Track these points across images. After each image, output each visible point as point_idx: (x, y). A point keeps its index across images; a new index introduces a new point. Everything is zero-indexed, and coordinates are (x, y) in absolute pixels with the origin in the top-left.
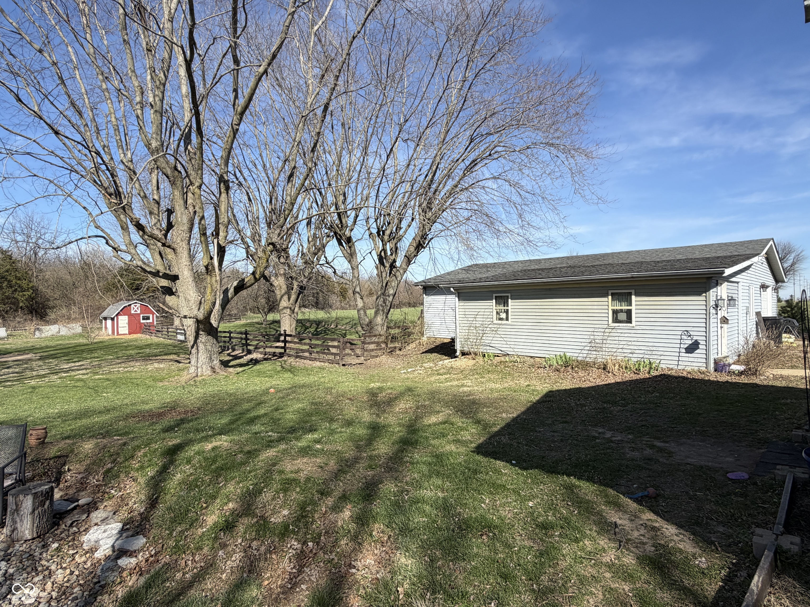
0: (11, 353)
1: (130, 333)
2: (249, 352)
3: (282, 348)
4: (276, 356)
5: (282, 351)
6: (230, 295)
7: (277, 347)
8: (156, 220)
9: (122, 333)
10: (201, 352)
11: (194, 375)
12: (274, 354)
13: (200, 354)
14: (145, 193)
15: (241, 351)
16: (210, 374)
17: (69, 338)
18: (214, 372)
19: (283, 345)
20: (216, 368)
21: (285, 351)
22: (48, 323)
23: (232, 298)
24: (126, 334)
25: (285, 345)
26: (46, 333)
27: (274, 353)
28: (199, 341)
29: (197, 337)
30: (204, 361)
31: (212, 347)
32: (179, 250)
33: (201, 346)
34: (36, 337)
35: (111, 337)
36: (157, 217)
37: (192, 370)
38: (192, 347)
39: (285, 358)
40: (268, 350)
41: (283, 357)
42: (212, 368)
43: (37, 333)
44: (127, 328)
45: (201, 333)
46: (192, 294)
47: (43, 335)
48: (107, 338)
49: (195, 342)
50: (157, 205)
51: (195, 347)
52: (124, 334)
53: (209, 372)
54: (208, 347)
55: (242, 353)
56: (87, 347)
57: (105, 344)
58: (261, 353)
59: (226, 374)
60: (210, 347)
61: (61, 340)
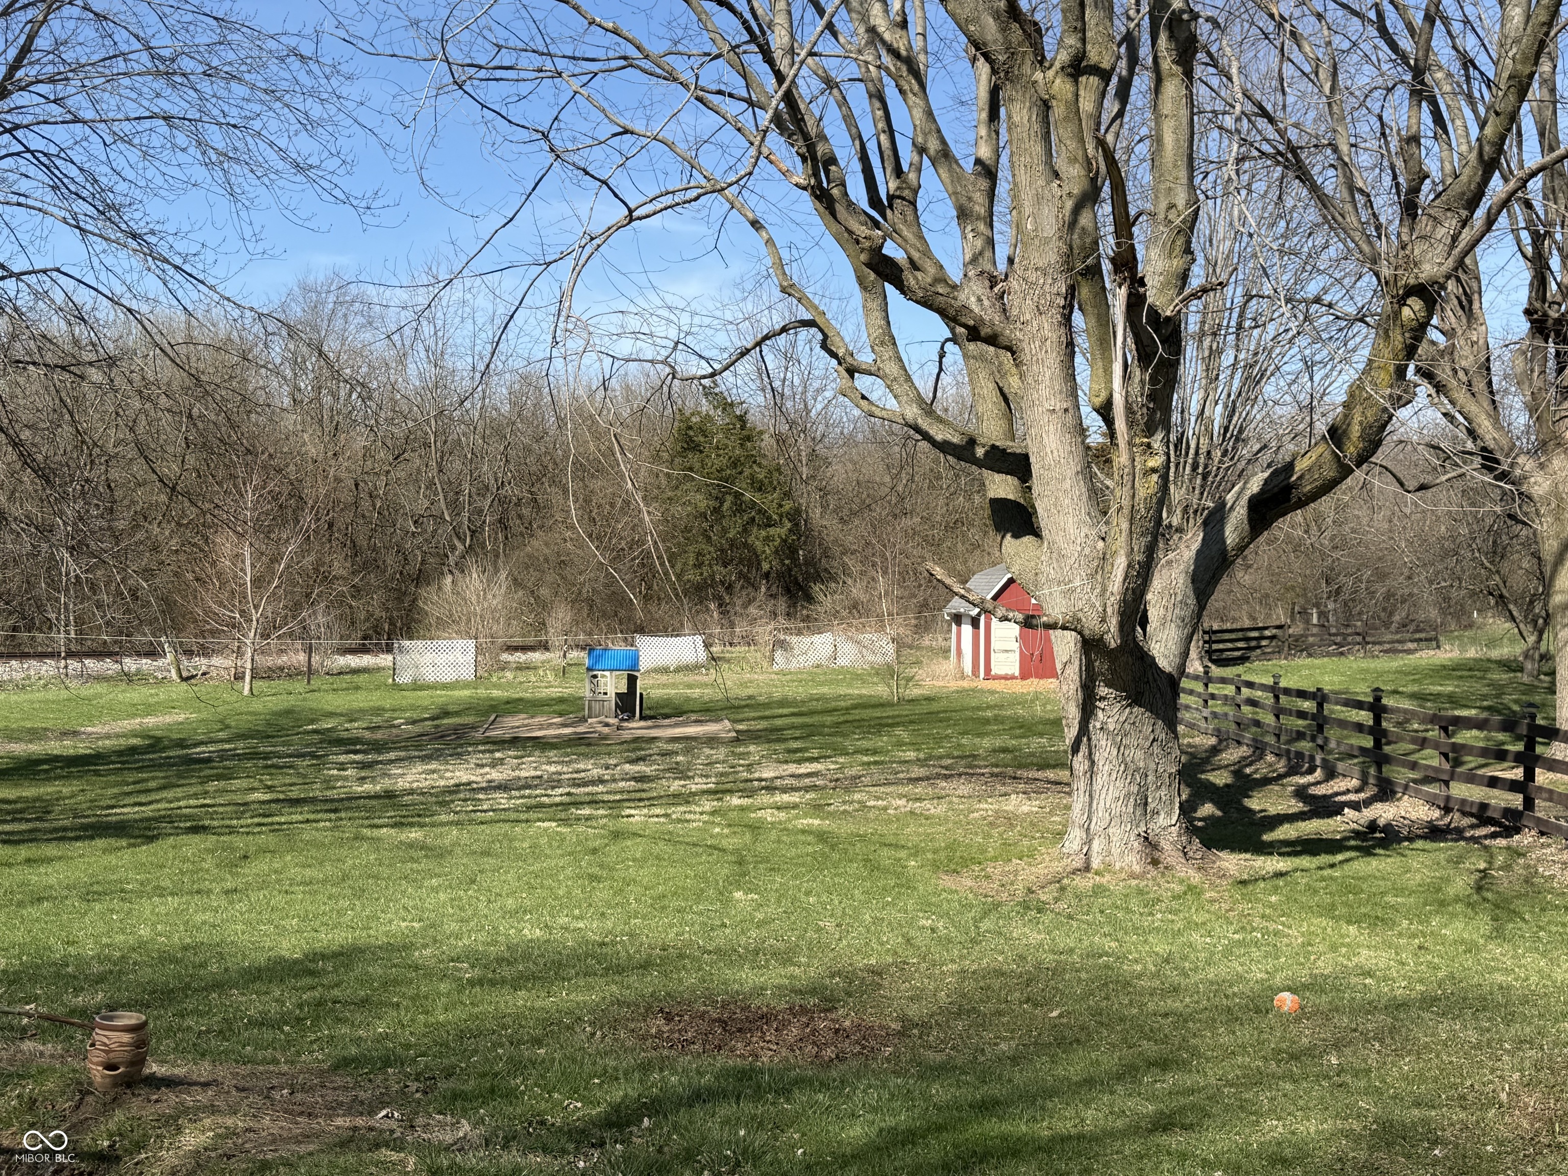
0: (680, 714)
1: (1024, 676)
2: (1386, 792)
3: (1514, 786)
4: (1491, 821)
5: (1516, 801)
6: (1231, 535)
7: (1493, 782)
8: (979, 243)
9: (1001, 672)
10: (1103, 768)
11: (1078, 863)
12: (1482, 814)
13: (1099, 781)
14: (943, 142)
15: (1355, 783)
16: (1137, 868)
17: (856, 676)
18: (1155, 862)
19: (1517, 774)
20: (1165, 845)
21: (1529, 803)
22: (811, 625)
23: (1241, 548)
24: (1013, 677)
25: (1530, 775)
26: (801, 659)
27: (1484, 806)
28: (1095, 724)
29: (1088, 709)
30: (1117, 808)
31: (1149, 754)
32: (1029, 349)
33: (1105, 749)
34: (776, 668)
35: (965, 684)
36: (982, 227)
37: (1074, 841)
38: (1075, 749)
39: (1525, 838)
40: (1460, 790)
41: (1518, 831)
42: (1150, 844)
43: (778, 654)
44: (1017, 656)
45: (1103, 690)
46: (1072, 530)
47: (794, 665)
48: (954, 685)
49: (1084, 729)
50: (984, 184)
51: (1084, 749)
52: (1006, 678)
53: (1133, 861)
54: (1130, 753)
55: (1358, 791)
56: (878, 713)
57: (935, 707)
58: (1431, 801)
59: (1196, 878)
60: (1139, 754)
61: (830, 682)
